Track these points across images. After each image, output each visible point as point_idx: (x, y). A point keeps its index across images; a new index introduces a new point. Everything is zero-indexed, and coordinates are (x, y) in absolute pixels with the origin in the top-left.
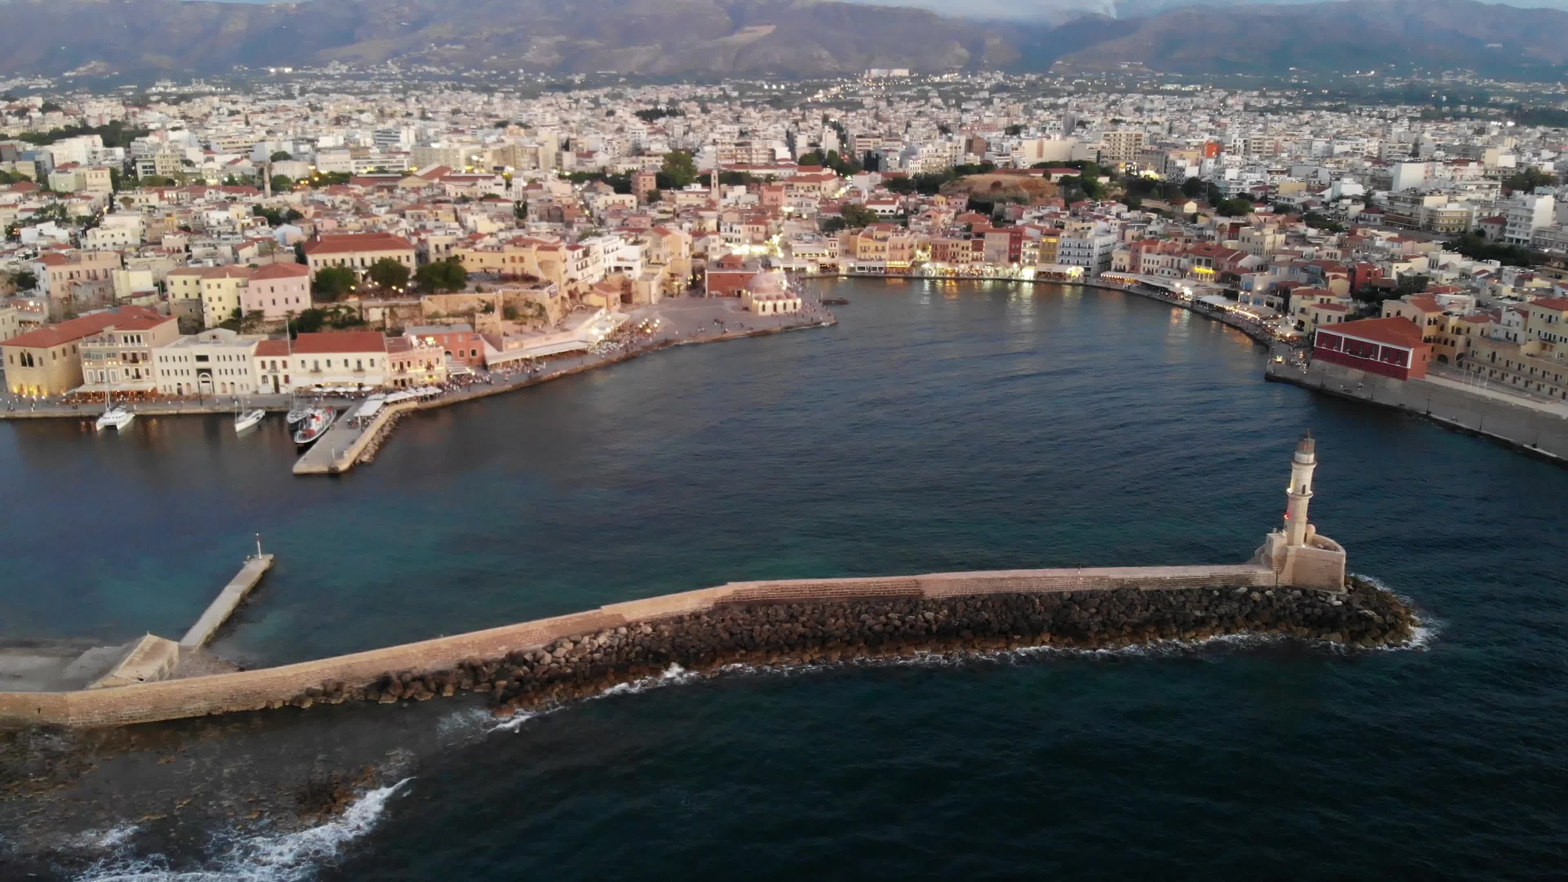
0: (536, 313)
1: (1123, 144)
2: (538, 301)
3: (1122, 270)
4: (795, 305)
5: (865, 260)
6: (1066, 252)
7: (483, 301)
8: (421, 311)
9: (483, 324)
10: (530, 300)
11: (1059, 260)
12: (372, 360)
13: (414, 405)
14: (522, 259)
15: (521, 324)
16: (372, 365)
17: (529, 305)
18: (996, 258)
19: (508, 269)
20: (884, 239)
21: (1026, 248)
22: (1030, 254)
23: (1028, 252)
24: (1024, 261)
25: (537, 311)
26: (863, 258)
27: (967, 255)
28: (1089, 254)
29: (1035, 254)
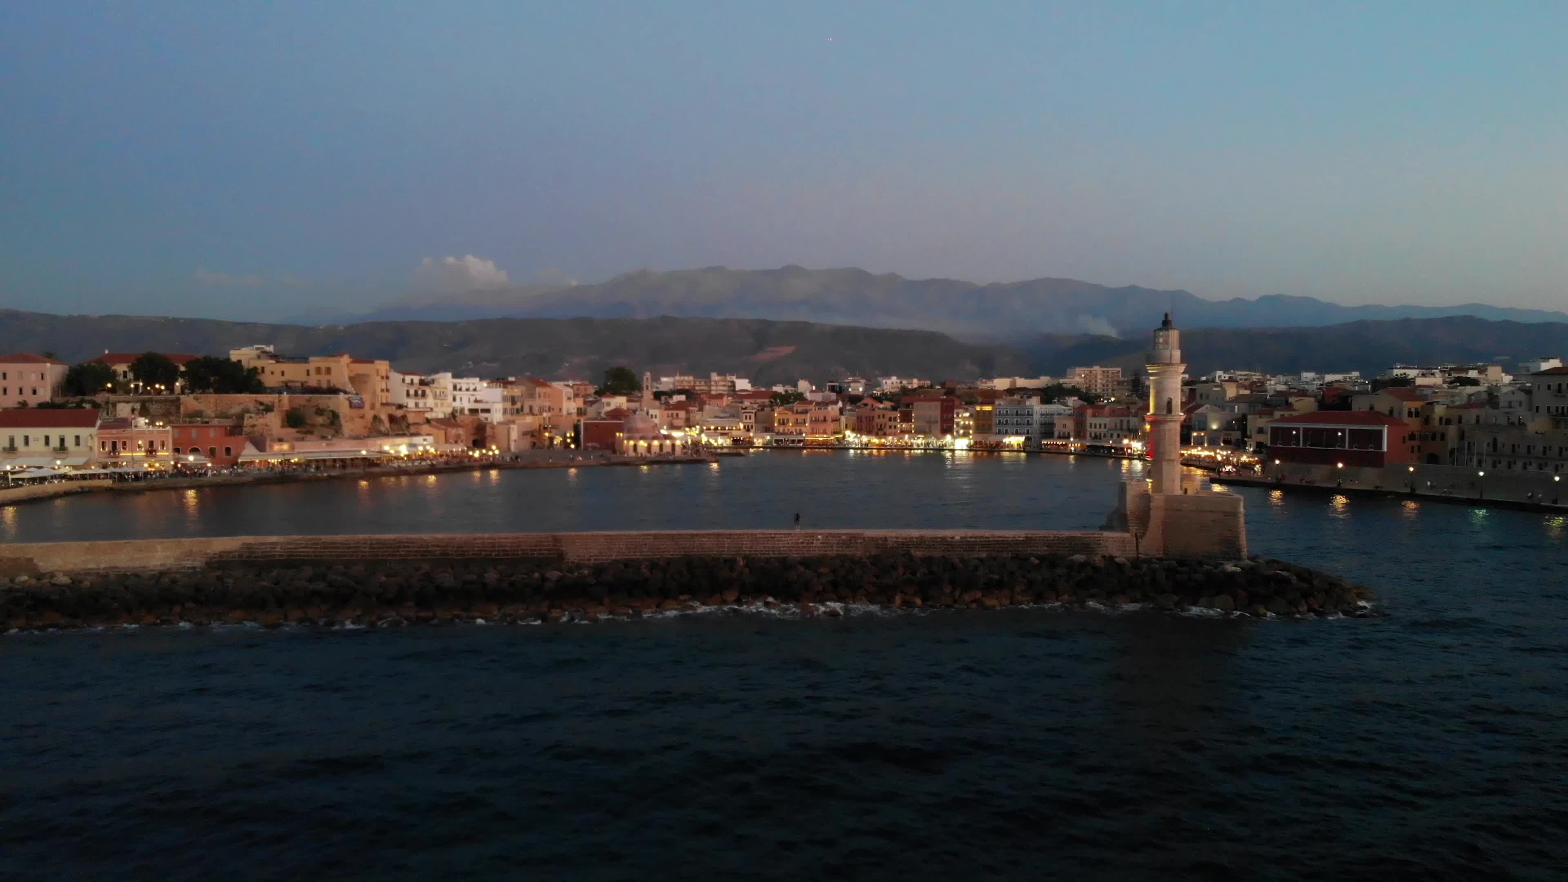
0: (328, 421)
1: (1099, 381)
2: (332, 408)
3: (1067, 437)
5: (784, 434)
6: (1003, 420)
7: (261, 404)
8: (178, 408)
9: (254, 426)
10: (321, 407)
11: (995, 430)
12: (77, 438)
14: (328, 371)
15: (307, 433)
16: (78, 443)
17: (320, 412)
18: (927, 430)
19: (313, 381)
20: (805, 412)
21: (959, 418)
22: (964, 424)
23: (962, 423)
24: (958, 432)
25: (329, 418)
26: (781, 431)
27: (895, 427)
28: (1028, 421)
29: (969, 424)
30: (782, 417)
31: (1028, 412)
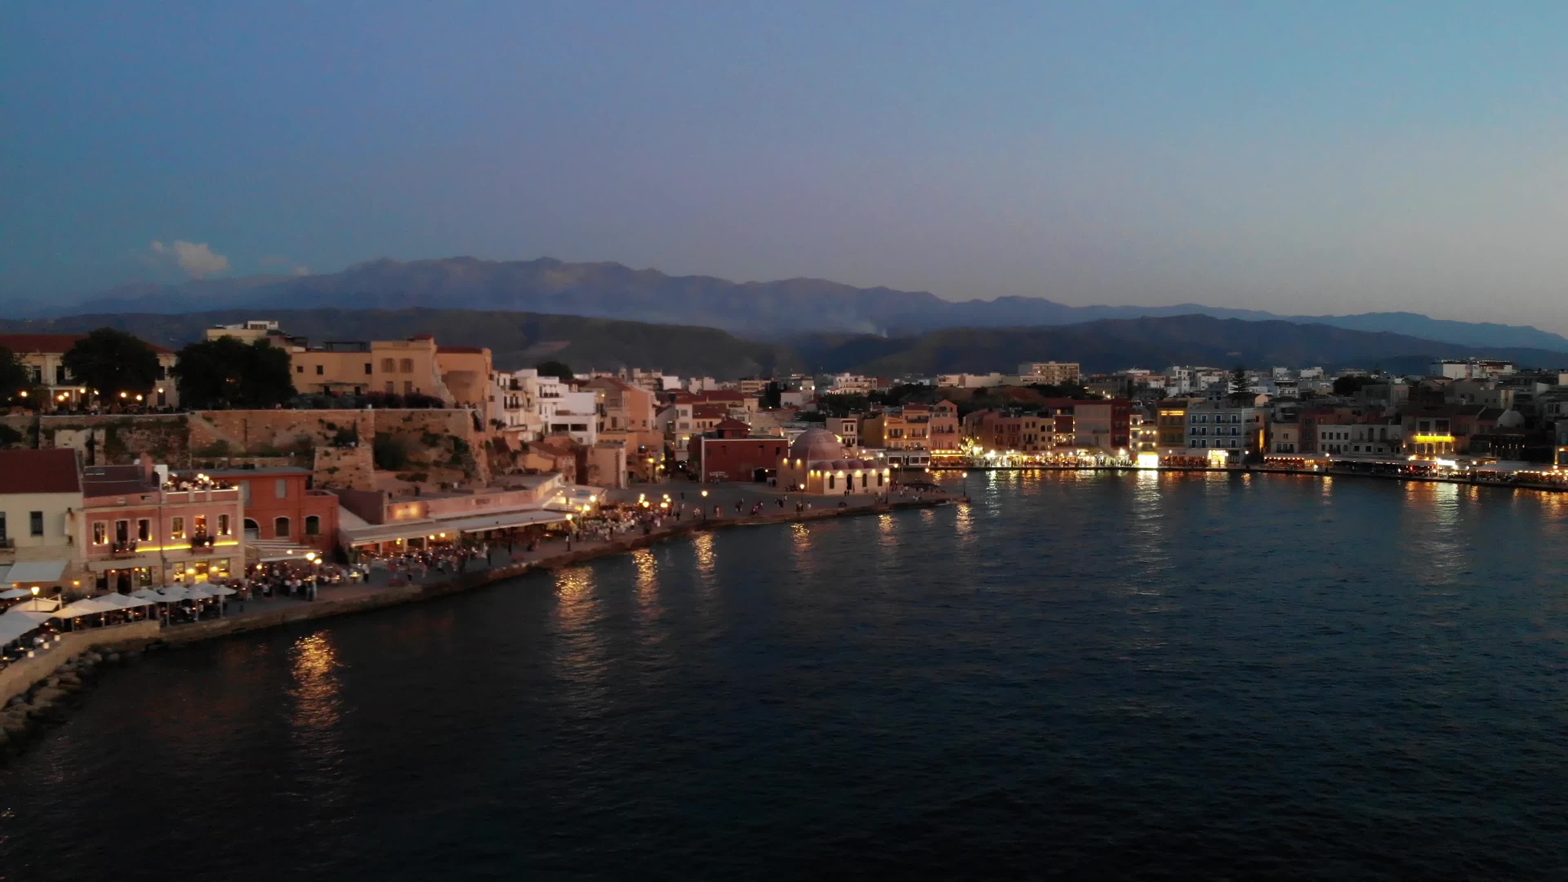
0: (448, 457)
2: (452, 432)
3: (1290, 450)
4: (880, 476)
5: (897, 449)
6: (1200, 429)
7: (331, 426)
8: (185, 438)
9: (332, 470)
10: (433, 430)
11: (1188, 441)
12: (37, 517)
13: (150, 629)
14: (407, 365)
15: (412, 479)
16: (37, 529)
17: (431, 439)
18: (1093, 441)
19: (378, 383)
20: (925, 420)
21: (1136, 426)
22: (1145, 434)
23: (1141, 433)
24: (1135, 445)
25: (449, 451)
26: (892, 446)
27: (1050, 439)
28: (1234, 430)
29: (1151, 434)
30: (893, 427)
31: (1234, 417)
